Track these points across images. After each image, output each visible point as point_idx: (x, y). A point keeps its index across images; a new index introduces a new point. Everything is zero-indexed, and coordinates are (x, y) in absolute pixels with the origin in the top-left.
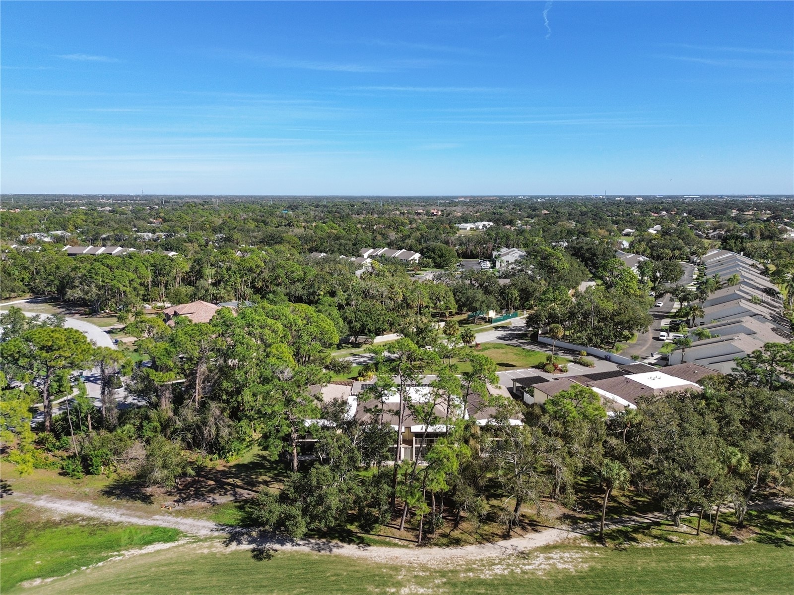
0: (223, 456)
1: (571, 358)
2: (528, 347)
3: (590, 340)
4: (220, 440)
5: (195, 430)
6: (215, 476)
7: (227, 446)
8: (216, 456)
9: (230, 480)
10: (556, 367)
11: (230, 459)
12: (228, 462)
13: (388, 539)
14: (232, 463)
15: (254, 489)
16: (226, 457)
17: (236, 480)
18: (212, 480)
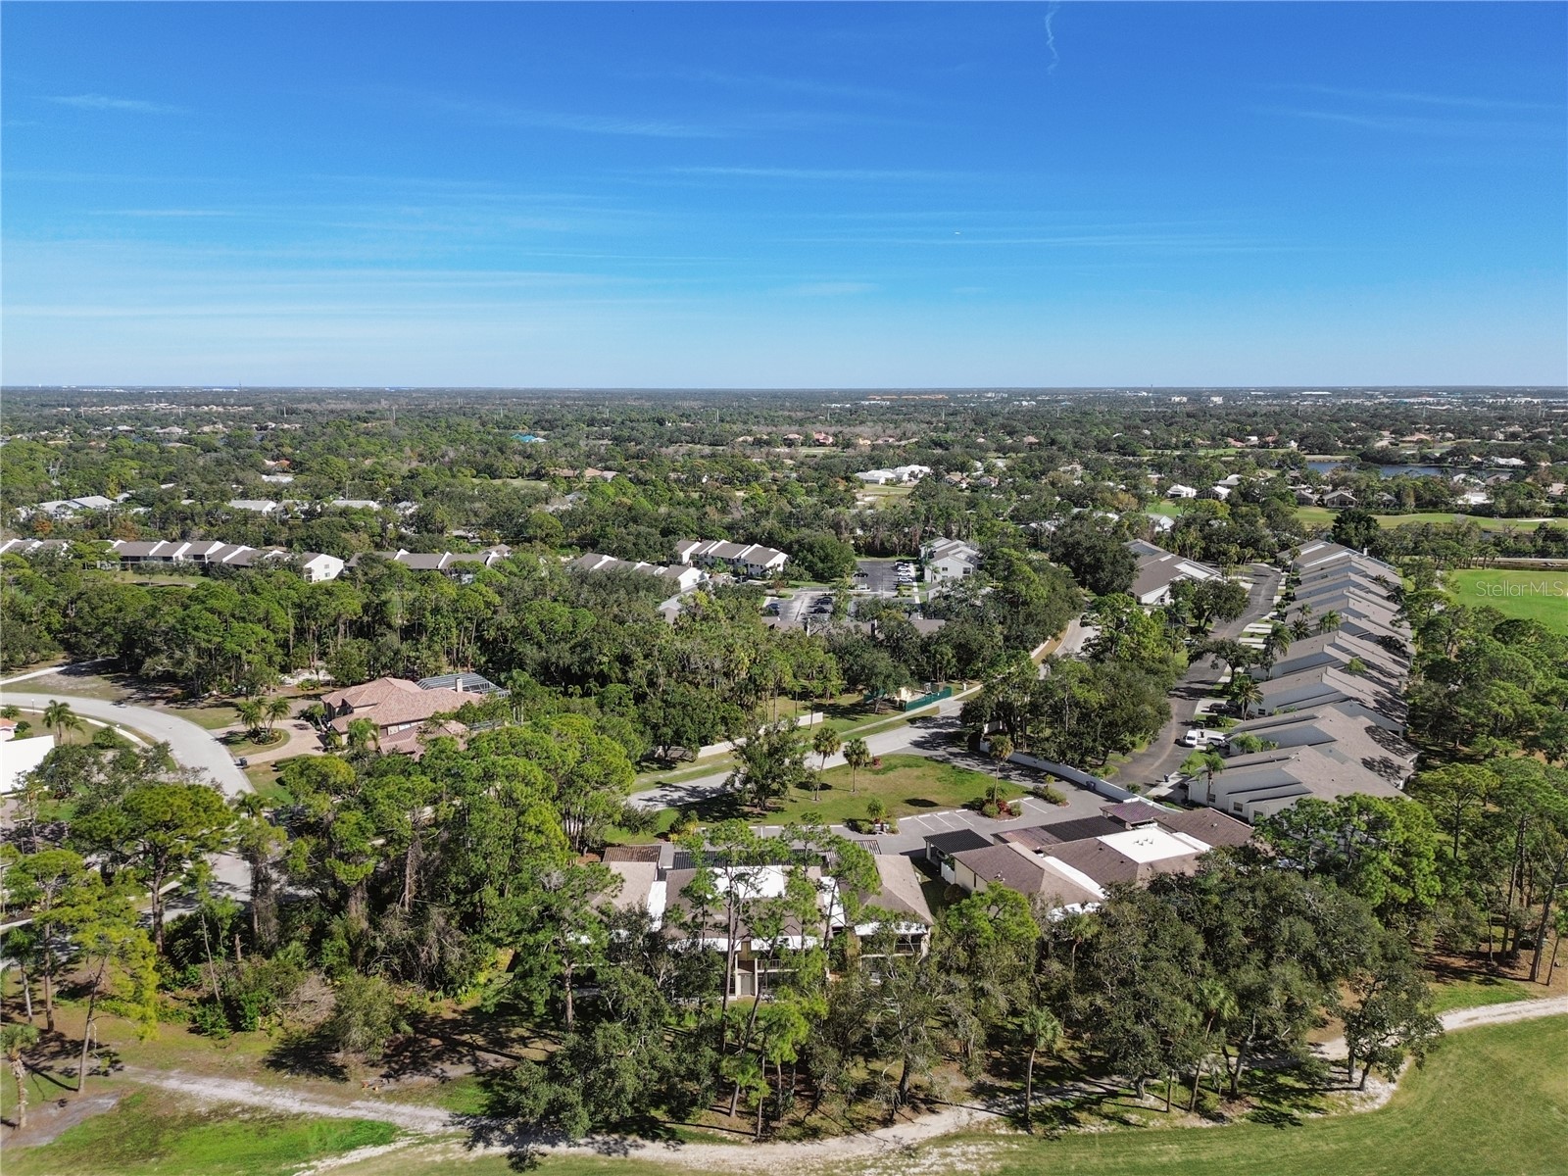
0: (452, 993)
1: (1030, 785)
2: (961, 763)
3: (1062, 754)
4: (448, 968)
5: (405, 952)
6: (441, 1031)
7: (459, 979)
8: (440, 993)
9: (466, 1037)
10: (1001, 805)
11: (463, 998)
12: (459, 1003)
13: (711, 1132)
14: (467, 1005)
15: (504, 1051)
16: (456, 994)
17: (475, 1036)
18: (437, 1037)
